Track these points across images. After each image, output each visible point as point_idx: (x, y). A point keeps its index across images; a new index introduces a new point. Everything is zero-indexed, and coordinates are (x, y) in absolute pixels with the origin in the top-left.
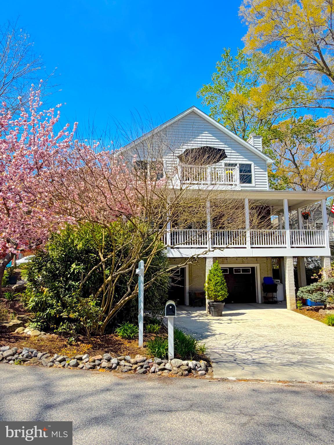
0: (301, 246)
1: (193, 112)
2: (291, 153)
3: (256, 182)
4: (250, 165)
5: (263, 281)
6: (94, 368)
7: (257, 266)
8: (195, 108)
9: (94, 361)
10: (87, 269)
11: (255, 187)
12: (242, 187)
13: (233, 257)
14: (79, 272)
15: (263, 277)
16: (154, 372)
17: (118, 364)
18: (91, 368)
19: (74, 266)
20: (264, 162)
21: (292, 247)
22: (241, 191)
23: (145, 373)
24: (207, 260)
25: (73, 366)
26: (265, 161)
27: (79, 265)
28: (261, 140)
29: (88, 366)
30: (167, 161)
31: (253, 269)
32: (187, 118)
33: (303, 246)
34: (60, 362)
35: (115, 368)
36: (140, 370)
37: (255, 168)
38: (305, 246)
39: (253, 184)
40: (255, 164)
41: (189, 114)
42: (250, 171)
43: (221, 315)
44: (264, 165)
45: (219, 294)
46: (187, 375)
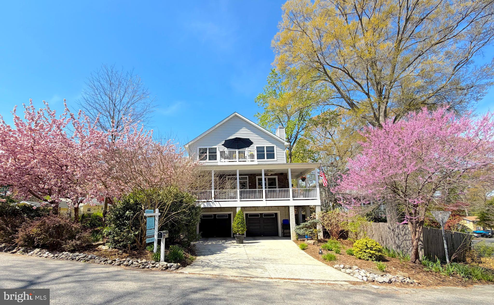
0: (300, 199)
1: (236, 116)
2: (330, 134)
3: (277, 158)
4: (273, 147)
5: (282, 222)
6: (120, 265)
7: (278, 212)
8: (236, 113)
9: (120, 262)
10: (134, 214)
11: (277, 161)
12: (258, 161)
13: (262, 207)
14: (130, 216)
15: (282, 219)
16: (148, 268)
17: (132, 263)
18: (118, 265)
19: (127, 212)
20: (283, 145)
21: (294, 200)
22: (258, 165)
23: (143, 268)
24: (237, 209)
25: (109, 264)
26: (284, 143)
27: (130, 211)
28: (284, 129)
29: (117, 264)
30: (219, 147)
31: (276, 214)
32: (231, 120)
33: (302, 199)
34: (104, 261)
35: (130, 265)
36: (141, 267)
37: (277, 148)
38: (303, 198)
39: (275, 159)
40: (276, 146)
41: (233, 117)
42: (273, 151)
43: (242, 243)
44: (283, 146)
45: (240, 230)
46: (164, 270)
